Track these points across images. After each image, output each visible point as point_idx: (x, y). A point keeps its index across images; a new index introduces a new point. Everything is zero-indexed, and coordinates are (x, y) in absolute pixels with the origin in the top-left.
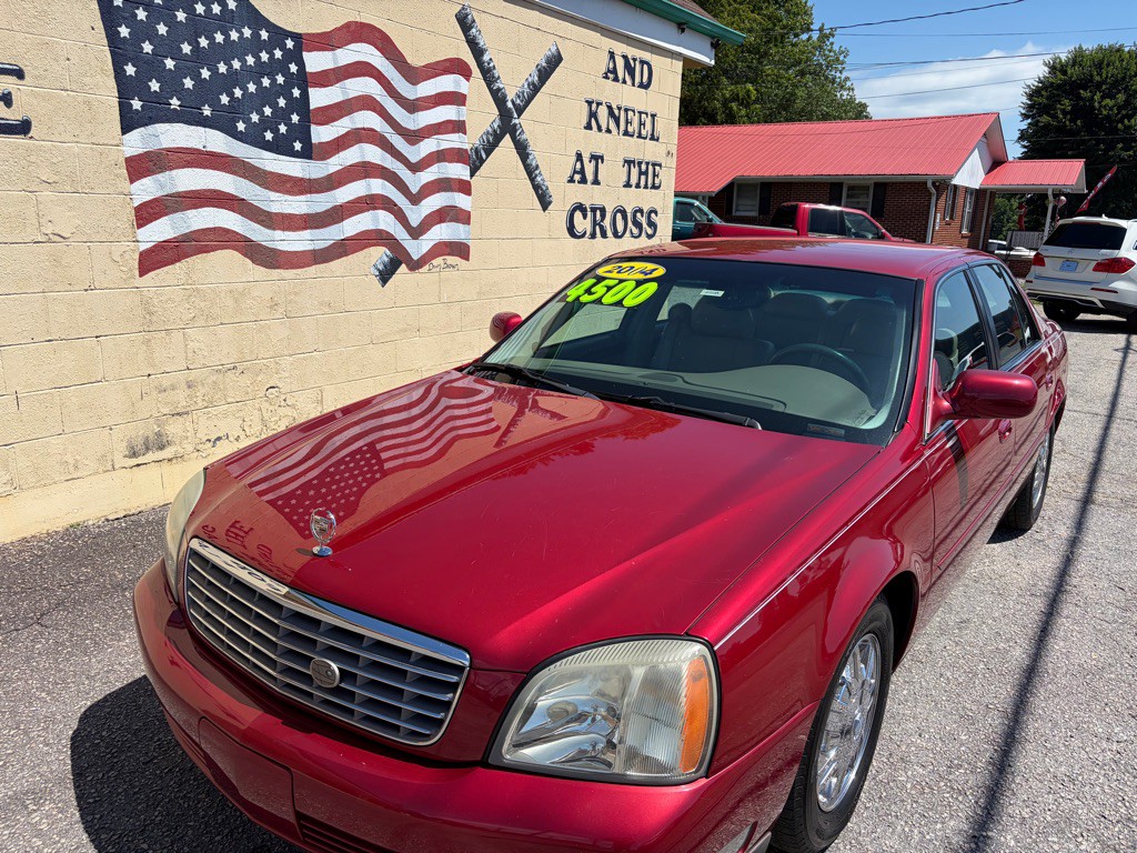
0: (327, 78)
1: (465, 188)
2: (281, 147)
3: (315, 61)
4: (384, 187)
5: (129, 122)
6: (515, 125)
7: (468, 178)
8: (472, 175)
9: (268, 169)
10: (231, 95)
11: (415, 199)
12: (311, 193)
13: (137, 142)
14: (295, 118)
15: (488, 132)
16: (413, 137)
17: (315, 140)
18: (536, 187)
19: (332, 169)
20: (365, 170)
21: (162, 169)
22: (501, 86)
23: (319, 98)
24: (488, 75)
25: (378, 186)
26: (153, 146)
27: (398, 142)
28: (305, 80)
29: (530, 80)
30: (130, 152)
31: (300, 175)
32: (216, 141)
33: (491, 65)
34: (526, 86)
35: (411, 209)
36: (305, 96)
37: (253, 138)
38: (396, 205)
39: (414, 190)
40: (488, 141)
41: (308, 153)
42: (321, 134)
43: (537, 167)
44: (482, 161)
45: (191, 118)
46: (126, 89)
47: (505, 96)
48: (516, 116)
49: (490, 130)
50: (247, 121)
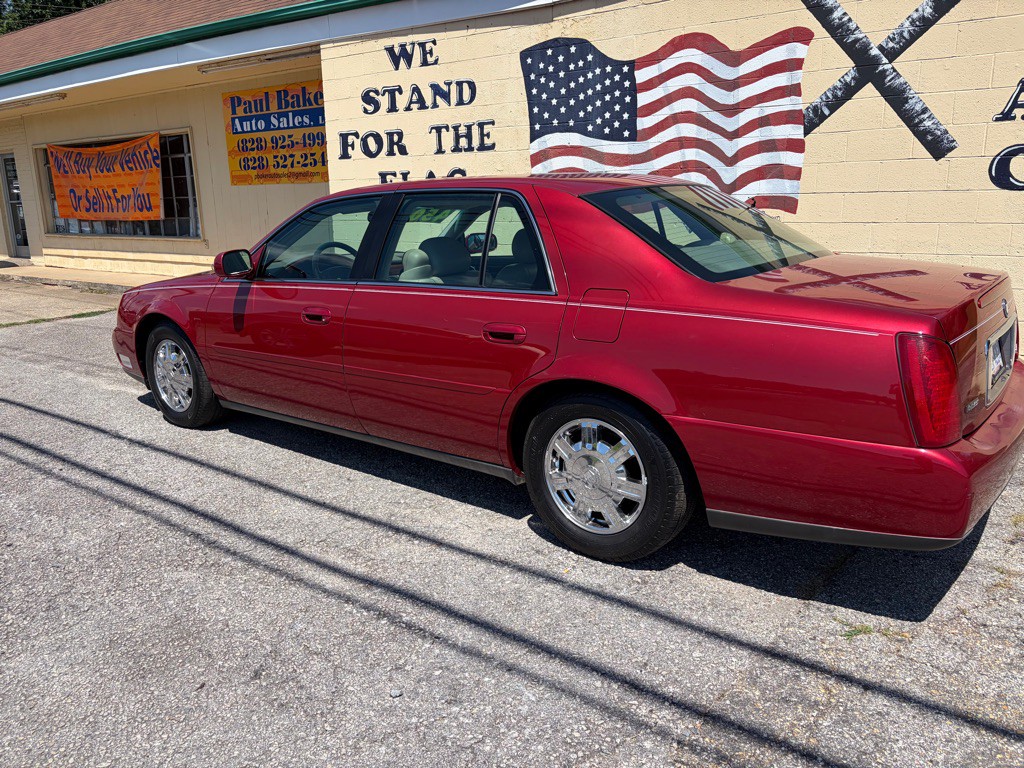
0: (650, 85)
1: (796, 146)
2: (615, 136)
3: (641, 76)
4: (697, 154)
5: (534, 136)
6: (885, 71)
7: (802, 137)
8: (806, 134)
9: (605, 151)
10: (585, 111)
11: (731, 162)
12: (634, 163)
13: (537, 146)
14: (626, 116)
15: (835, 88)
16: (731, 111)
17: (639, 127)
18: (921, 135)
19: (652, 146)
20: (682, 143)
21: (547, 159)
22: (861, 36)
23: (643, 99)
24: (840, 32)
25: (691, 154)
26: (542, 148)
27: (715, 117)
28: (635, 90)
29: (915, 16)
30: (533, 152)
31: (627, 153)
32: (574, 139)
33: (846, 19)
34: (907, 24)
35: (725, 170)
36: (634, 100)
37: (598, 134)
38: (709, 167)
39: (730, 153)
40: (835, 96)
41: (633, 137)
42: (643, 123)
43: (925, 110)
44: (823, 118)
45: (564, 128)
46: (533, 119)
47: (866, 47)
48: (885, 60)
49: (839, 84)
50: (594, 124)
